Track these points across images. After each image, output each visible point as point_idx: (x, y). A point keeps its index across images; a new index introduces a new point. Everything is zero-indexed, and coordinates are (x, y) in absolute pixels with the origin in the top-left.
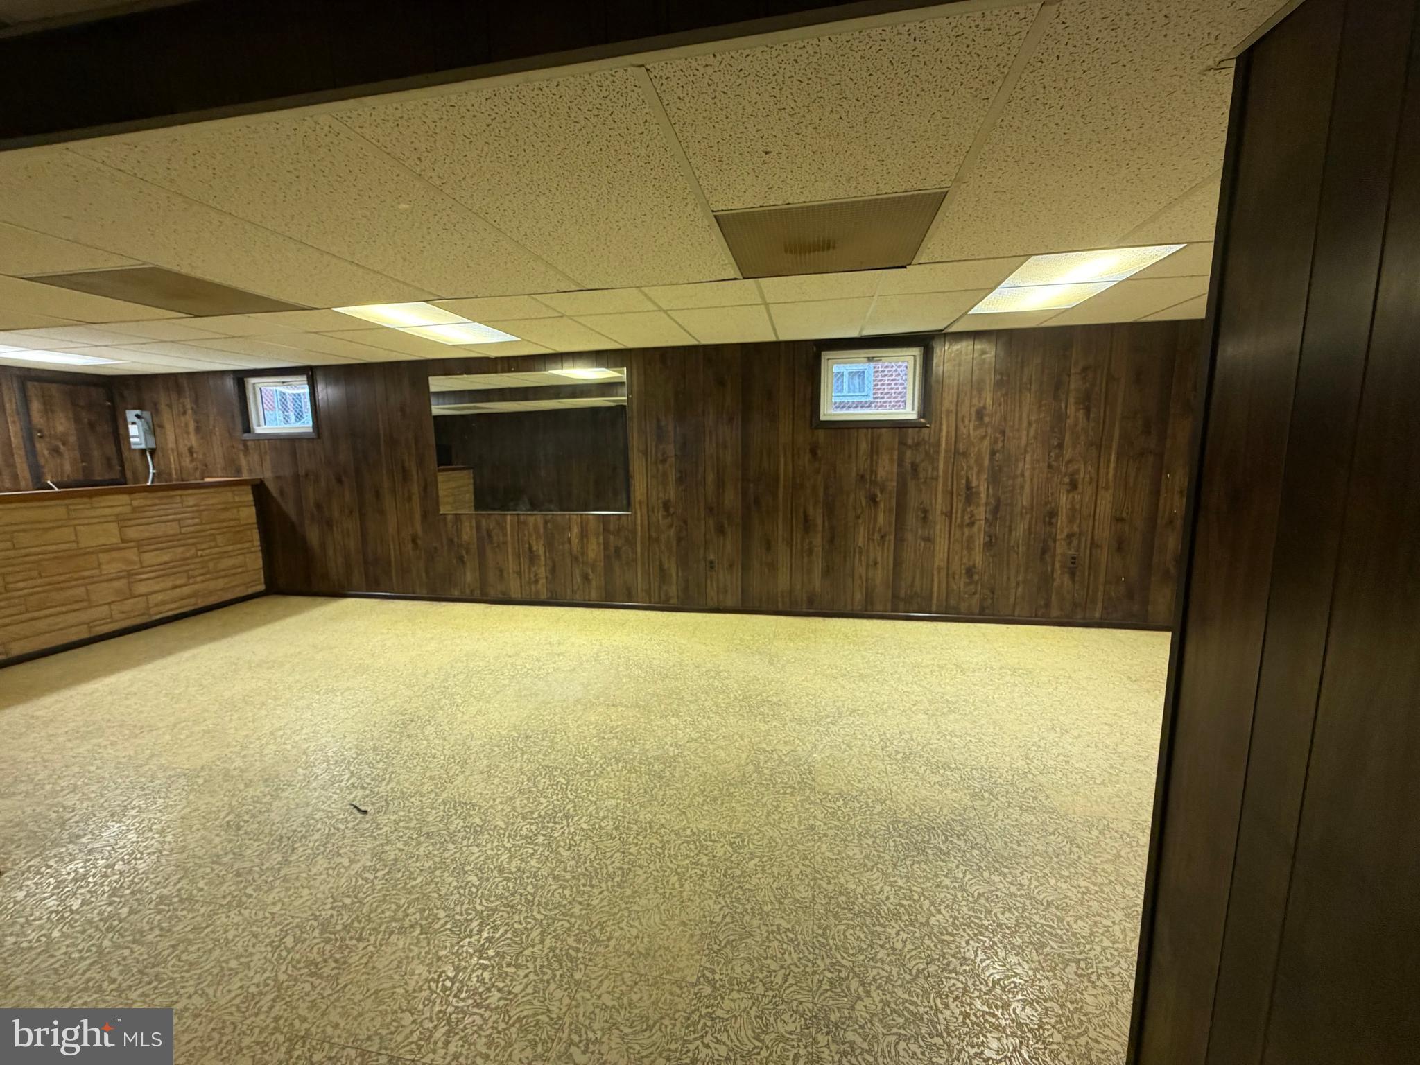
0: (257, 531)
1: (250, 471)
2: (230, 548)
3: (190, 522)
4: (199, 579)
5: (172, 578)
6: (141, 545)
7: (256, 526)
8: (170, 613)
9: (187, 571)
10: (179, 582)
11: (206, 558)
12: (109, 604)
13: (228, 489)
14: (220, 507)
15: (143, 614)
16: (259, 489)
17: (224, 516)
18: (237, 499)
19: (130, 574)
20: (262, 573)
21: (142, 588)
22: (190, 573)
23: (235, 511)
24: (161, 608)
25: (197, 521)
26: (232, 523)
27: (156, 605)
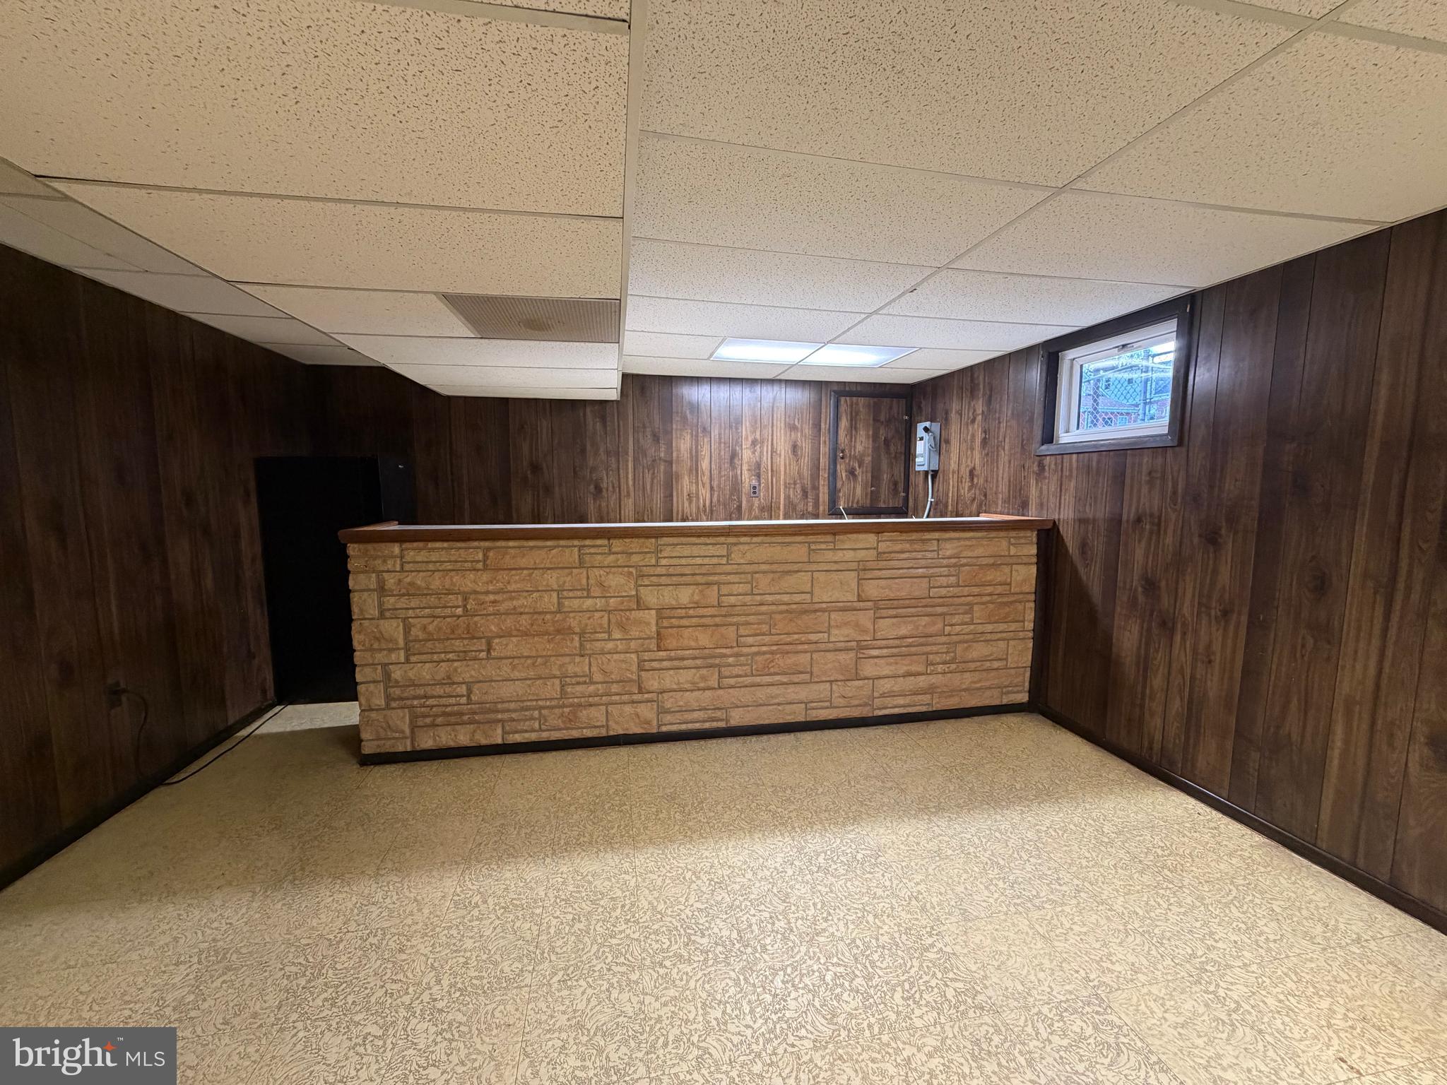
0: (1032, 605)
1: (1041, 505)
2: (989, 628)
3: (943, 581)
4: (940, 668)
5: (907, 660)
6: (880, 607)
7: (1033, 597)
8: (896, 711)
9: (927, 654)
10: (914, 668)
11: (955, 638)
12: (831, 682)
13: (1002, 534)
14: (985, 561)
15: (866, 705)
16: (1049, 536)
17: (991, 576)
18: (1013, 551)
19: (861, 647)
20: (1028, 674)
21: (869, 669)
22: (931, 657)
23: (1007, 569)
24: (889, 701)
25: (953, 580)
26: (999, 589)
27: (882, 696)
